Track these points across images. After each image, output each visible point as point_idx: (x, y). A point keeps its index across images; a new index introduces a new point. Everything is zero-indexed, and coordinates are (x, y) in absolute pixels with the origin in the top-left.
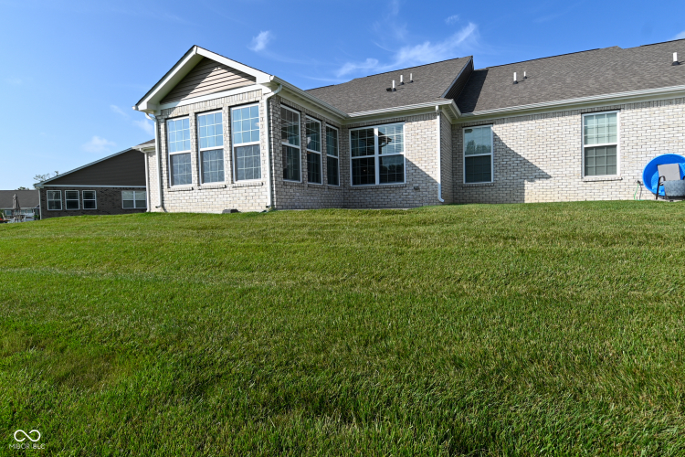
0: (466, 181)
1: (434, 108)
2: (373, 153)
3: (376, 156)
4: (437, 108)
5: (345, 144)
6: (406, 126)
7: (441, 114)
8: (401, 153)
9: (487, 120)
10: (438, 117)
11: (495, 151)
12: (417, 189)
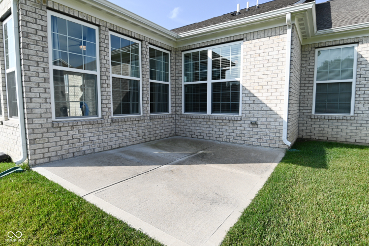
0: (316, 111)
1: (283, 18)
2: (206, 79)
3: (209, 82)
4: (288, 17)
5: (178, 68)
6: (244, 45)
7: (293, 27)
8: (237, 79)
9: (350, 38)
10: (289, 31)
11: (359, 76)
12: (254, 124)
